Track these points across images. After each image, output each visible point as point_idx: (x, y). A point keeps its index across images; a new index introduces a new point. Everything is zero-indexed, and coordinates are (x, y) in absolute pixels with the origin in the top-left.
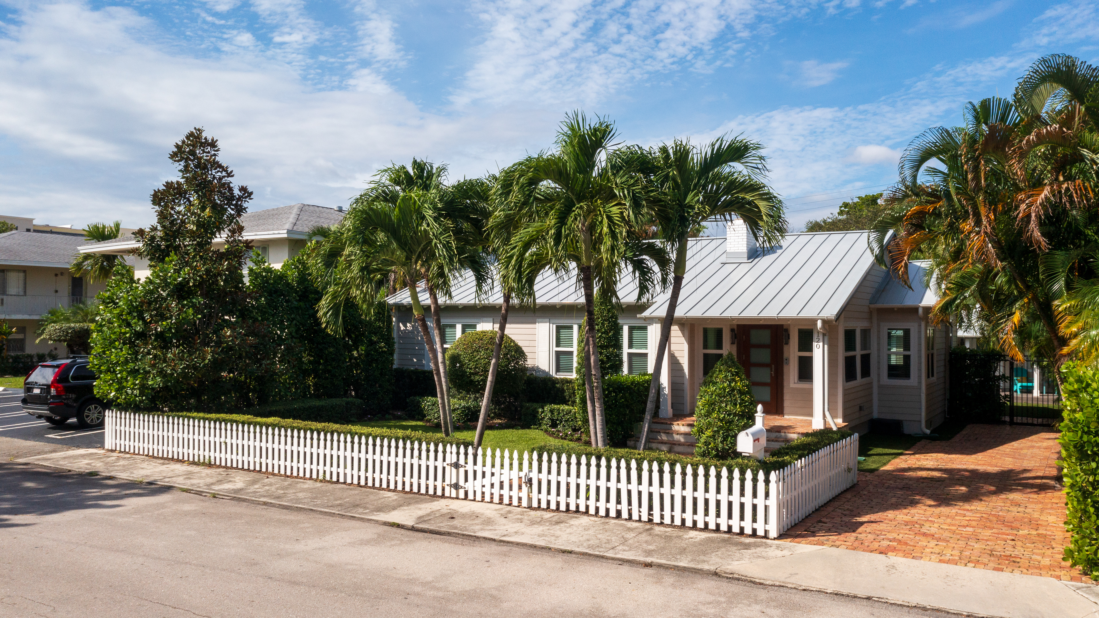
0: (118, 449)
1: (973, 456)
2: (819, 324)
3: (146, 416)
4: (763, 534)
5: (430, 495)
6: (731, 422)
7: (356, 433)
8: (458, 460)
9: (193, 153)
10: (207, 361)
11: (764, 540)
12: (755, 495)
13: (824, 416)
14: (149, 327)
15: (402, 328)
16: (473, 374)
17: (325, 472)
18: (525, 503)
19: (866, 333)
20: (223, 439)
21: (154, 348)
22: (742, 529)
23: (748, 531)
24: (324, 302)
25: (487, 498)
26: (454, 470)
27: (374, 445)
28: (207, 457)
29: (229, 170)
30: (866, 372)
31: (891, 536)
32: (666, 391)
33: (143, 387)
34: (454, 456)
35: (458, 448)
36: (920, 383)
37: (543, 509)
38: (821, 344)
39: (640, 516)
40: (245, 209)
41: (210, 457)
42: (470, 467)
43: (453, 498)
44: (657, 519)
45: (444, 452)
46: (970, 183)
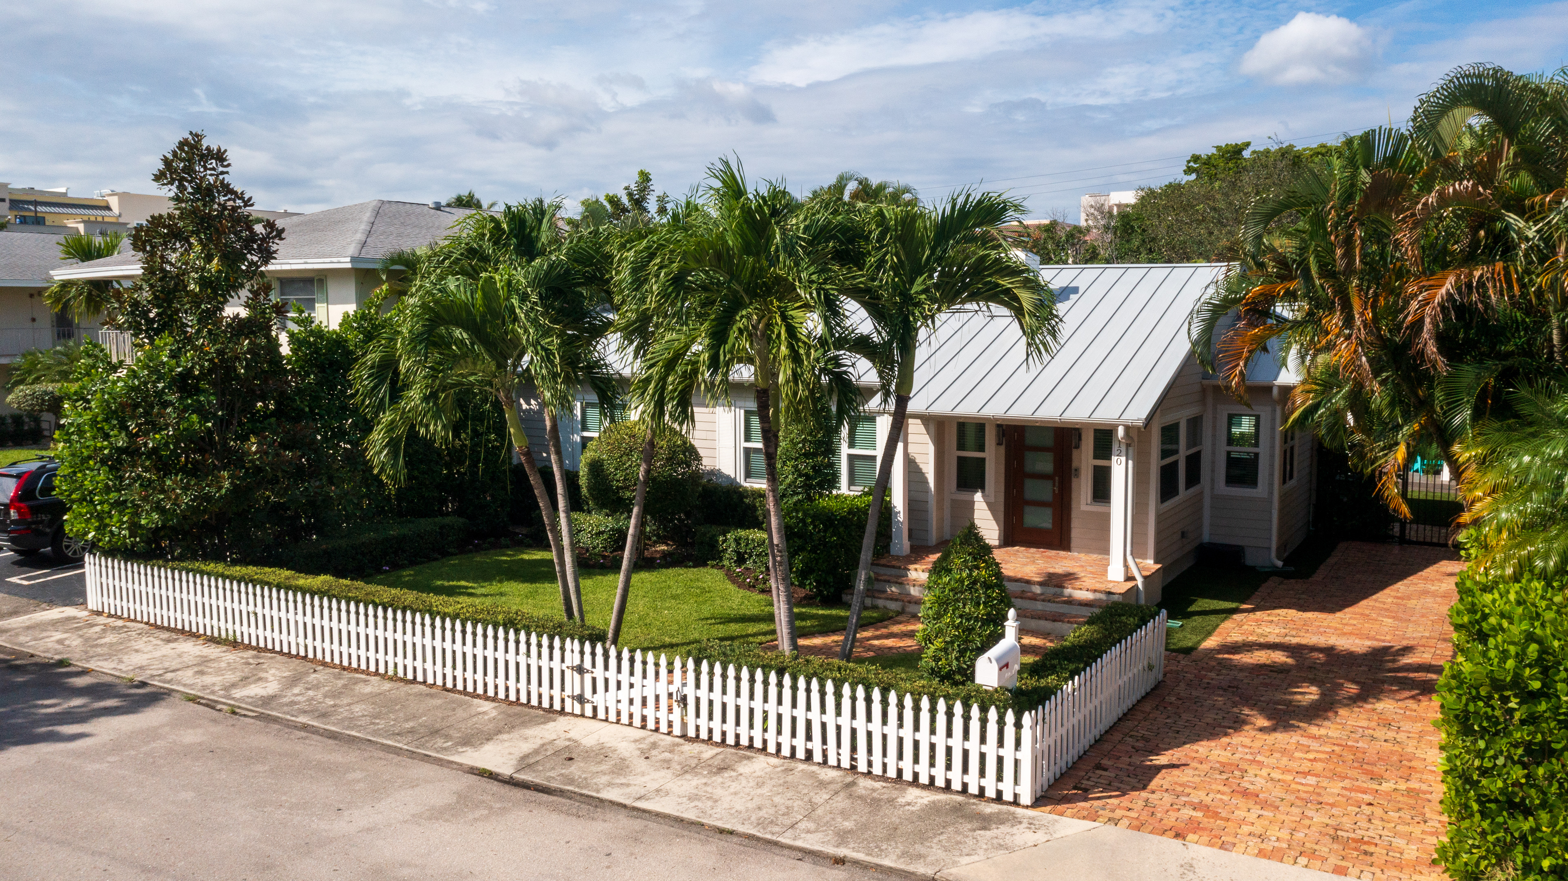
0: (106, 610)
1: (1339, 615)
2: (1121, 432)
3: (142, 567)
4: (1011, 799)
5: (544, 710)
6: (970, 630)
7: (438, 613)
8: (582, 660)
9: (189, 170)
10: (224, 491)
11: (1012, 809)
12: (1001, 743)
13: (1126, 566)
14: (135, 442)
15: (525, 406)
16: (622, 488)
17: (396, 665)
18: (677, 731)
19: (1195, 424)
20: (251, 608)
21: (146, 470)
22: (982, 789)
23: (991, 793)
24: (377, 436)
25: (625, 719)
26: (577, 676)
27: (464, 632)
28: (231, 632)
29: (246, 197)
30: (1193, 478)
31: (1197, 797)
32: (901, 518)
33: (134, 528)
34: (577, 656)
35: (582, 644)
36: (1271, 493)
37: (703, 741)
38: (1123, 459)
39: (839, 760)
40: (275, 252)
41: (234, 632)
42: (599, 672)
43: (577, 716)
44: (862, 767)
45: (562, 649)
46: (1338, 261)
